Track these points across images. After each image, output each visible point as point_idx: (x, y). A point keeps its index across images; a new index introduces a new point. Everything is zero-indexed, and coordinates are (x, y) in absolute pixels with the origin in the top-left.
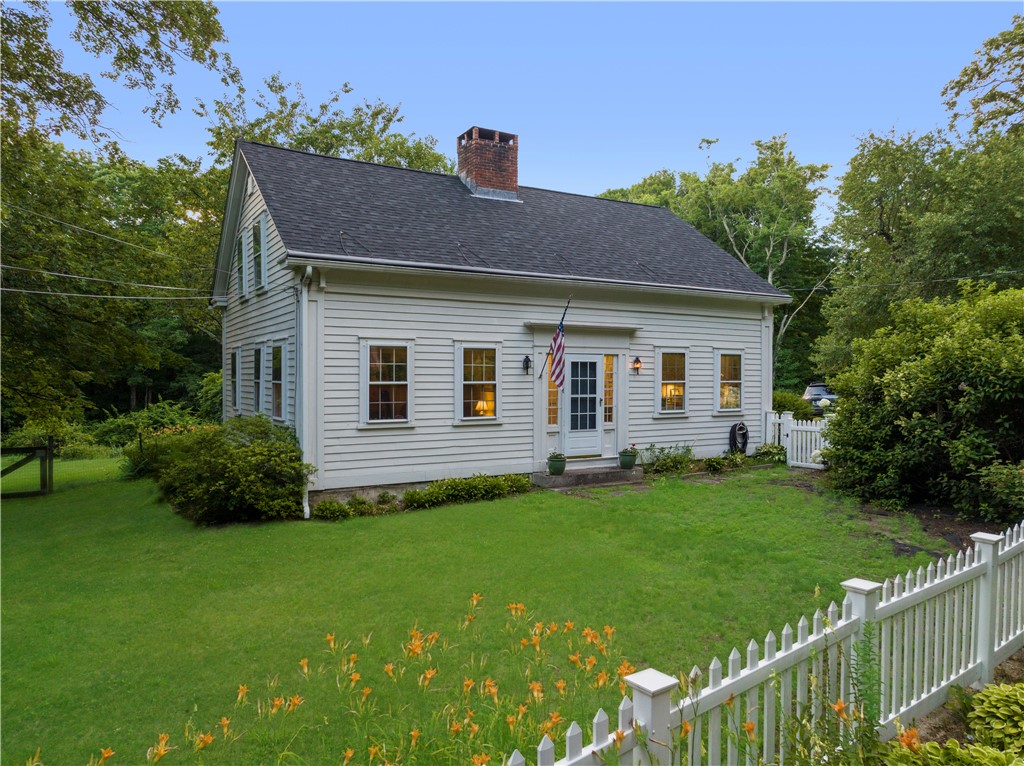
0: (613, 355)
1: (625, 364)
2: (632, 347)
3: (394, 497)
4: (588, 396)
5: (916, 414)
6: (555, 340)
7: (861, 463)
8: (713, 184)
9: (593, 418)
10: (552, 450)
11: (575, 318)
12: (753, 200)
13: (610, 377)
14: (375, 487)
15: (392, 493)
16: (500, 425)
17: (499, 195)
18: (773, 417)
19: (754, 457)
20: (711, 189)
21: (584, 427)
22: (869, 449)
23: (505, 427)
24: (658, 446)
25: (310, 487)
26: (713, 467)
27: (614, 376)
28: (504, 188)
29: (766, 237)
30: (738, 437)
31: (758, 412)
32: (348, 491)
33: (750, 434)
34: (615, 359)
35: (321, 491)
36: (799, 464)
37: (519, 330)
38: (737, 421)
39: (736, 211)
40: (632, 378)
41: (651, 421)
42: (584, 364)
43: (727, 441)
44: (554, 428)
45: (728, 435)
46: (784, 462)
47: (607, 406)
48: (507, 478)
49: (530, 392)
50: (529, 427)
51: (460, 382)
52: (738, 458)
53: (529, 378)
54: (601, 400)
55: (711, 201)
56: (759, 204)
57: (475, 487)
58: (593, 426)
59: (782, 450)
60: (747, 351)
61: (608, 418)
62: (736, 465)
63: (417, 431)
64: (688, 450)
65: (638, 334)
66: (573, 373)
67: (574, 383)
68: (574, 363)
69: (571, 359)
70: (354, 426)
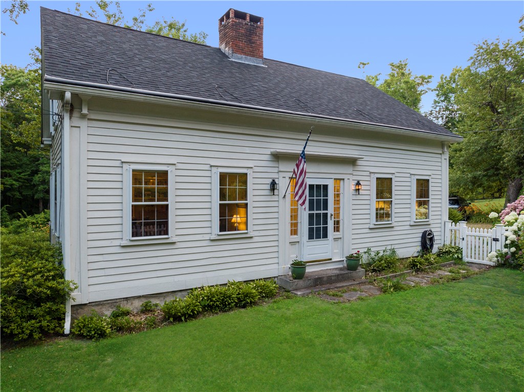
0: (340, 179)
1: (348, 187)
2: (355, 173)
4: (322, 212)
6: (298, 166)
9: (325, 229)
10: (294, 257)
11: (314, 149)
13: (337, 196)
15: (154, 301)
16: (251, 237)
17: (250, 60)
19: (439, 255)
21: (318, 237)
23: (255, 239)
24: (373, 249)
25: (72, 302)
26: (414, 266)
27: (341, 196)
28: (253, 56)
30: (427, 241)
34: (342, 182)
36: (473, 260)
37: (267, 157)
38: (427, 229)
40: (355, 197)
41: (368, 231)
42: (318, 186)
44: (295, 238)
46: (461, 259)
47: (336, 220)
49: (275, 210)
50: (275, 238)
51: (216, 202)
52: (432, 258)
53: (275, 198)
54: (332, 215)
58: (325, 236)
60: (433, 176)
61: (337, 229)
62: (431, 263)
63: (178, 245)
64: (394, 252)
65: (359, 163)
66: (311, 195)
67: (311, 202)
68: (310, 185)
69: (309, 182)
70: (118, 243)
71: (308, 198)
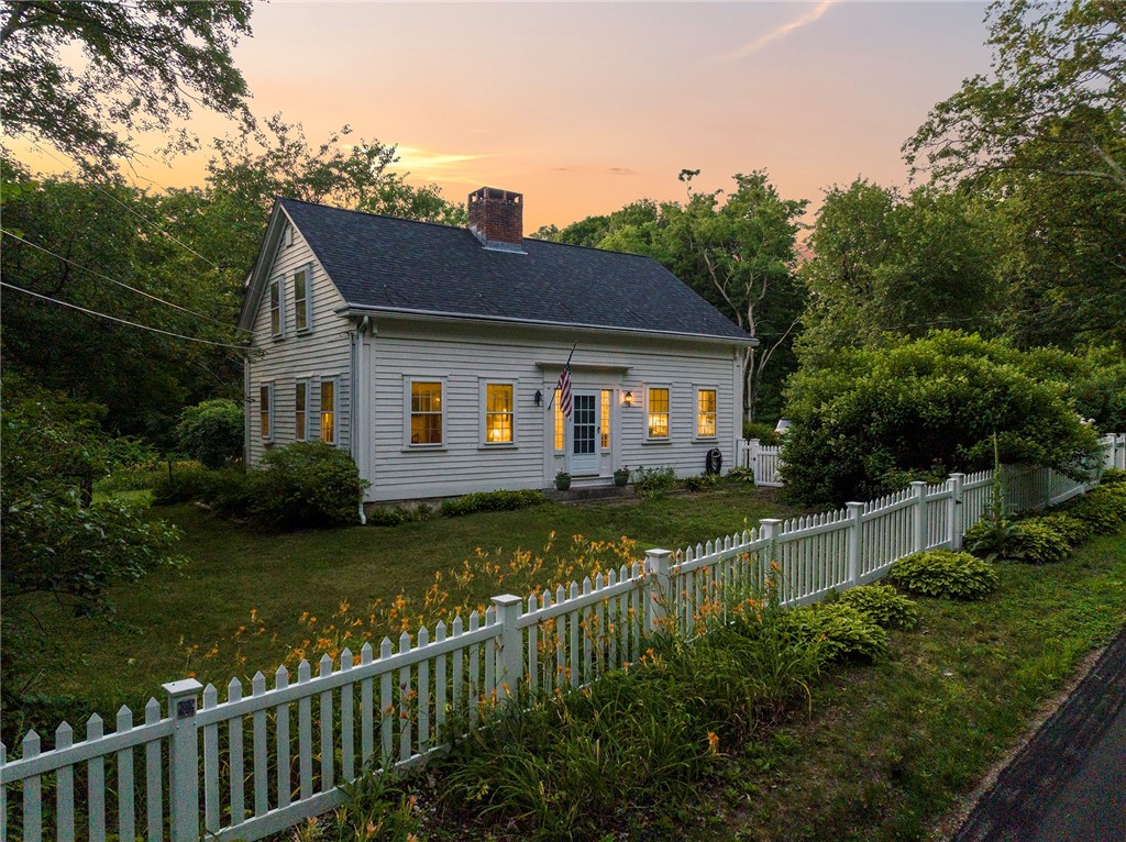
0: (609, 390)
1: (619, 398)
2: (625, 383)
3: (431, 509)
4: (588, 425)
5: (841, 436)
6: (563, 377)
7: (805, 476)
8: (694, 217)
9: (592, 443)
10: (559, 470)
11: (580, 359)
12: (733, 234)
14: (416, 500)
15: (429, 505)
16: (517, 448)
17: (506, 247)
18: (743, 444)
19: (727, 478)
20: (693, 222)
21: (584, 451)
22: (811, 464)
23: (520, 451)
24: (646, 468)
25: (365, 499)
26: (692, 485)
27: (610, 408)
28: (512, 241)
29: (746, 272)
30: (713, 460)
31: (730, 439)
32: (394, 503)
33: (724, 459)
34: (610, 393)
35: (373, 503)
36: (764, 483)
37: (532, 368)
38: (712, 447)
39: (717, 245)
40: (624, 410)
41: (641, 447)
42: (585, 398)
43: (704, 464)
44: (560, 451)
45: (705, 459)
46: (752, 482)
47: (604, 433)
48: (524, 492)
49: (540, 421)
50: (540, 451)
51: (484, 413)
52: (713, 478)
53: (540, 409)
54: (599, 428)
55: (692, 233)
56: (739, 238)
57: (499, 499)
58: (592, 450)
59: (750, 472)
60: (721, 386)
61: (604, 444)
62: (711, 484)
63: (449, 453)
64: (671, 471)
65: (630, 372)
66: (577, 406)
67: (577, 414)
68: (576, 397)
69: (574, 393)
70: (399, 448)
71: (573, 410)
